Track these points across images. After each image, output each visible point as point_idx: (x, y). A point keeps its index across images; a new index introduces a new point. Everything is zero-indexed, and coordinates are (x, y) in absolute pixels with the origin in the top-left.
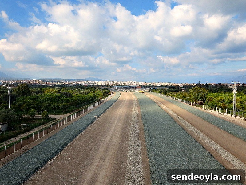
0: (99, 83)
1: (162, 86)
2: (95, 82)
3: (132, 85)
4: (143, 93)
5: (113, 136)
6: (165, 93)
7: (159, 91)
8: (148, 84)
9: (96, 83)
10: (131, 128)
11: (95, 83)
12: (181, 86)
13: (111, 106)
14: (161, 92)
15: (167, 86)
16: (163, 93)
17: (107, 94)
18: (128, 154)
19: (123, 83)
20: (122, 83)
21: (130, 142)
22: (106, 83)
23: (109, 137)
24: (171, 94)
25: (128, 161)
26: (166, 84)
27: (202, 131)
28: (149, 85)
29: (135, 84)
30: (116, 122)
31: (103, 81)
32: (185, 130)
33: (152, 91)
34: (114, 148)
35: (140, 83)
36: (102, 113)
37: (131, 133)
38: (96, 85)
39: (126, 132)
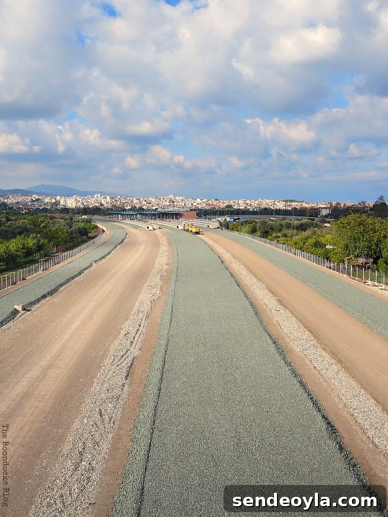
0: (71, 203)
1: (266, 211)
2: (58, 198)
3: (171, 209)
4: (197, 233)
5: (49, 367)
6: (265, 234)
7: (247, 228)
8: (222, 205)
9: (62, 202)
10: (116, 343)
11: (57, 203)
12: (324, 212)
13: (80, 274)
14: (253, 231)
15: (278, 212)
16: (259, 233)
17: (83, 235)
18: (76, 425)
19: (144, 202)
20: (141, 203)
21: (96, 387)
22: (92, 202)
23: (35, 372)
24: (285, 236)
25: (66, 448)
26: (280, 206)
27: (334, 354)
28: (228, 206)
29: (182, 203)
30: (74, 326)
31: (83, 194)
32: (282, 351)
33: (227, 228)
34: (36, 408)
35: (200, 203)
36: (44, 297)
37: (108, 361)
38: (59, 207)
39: (95, 357)
